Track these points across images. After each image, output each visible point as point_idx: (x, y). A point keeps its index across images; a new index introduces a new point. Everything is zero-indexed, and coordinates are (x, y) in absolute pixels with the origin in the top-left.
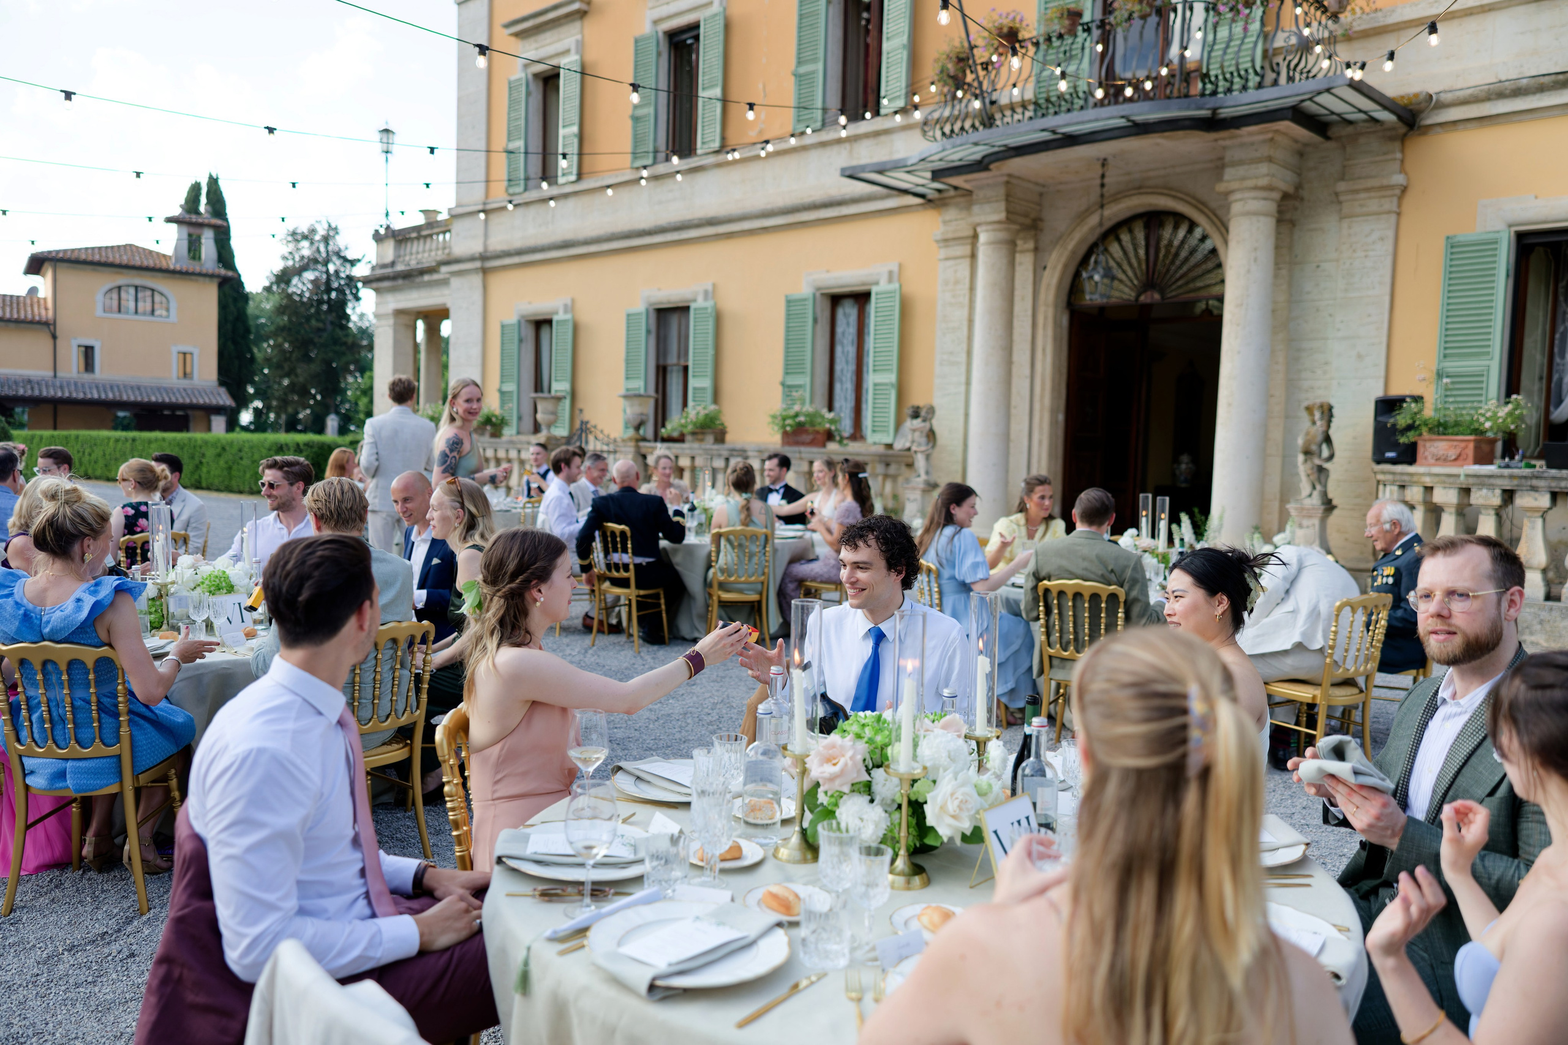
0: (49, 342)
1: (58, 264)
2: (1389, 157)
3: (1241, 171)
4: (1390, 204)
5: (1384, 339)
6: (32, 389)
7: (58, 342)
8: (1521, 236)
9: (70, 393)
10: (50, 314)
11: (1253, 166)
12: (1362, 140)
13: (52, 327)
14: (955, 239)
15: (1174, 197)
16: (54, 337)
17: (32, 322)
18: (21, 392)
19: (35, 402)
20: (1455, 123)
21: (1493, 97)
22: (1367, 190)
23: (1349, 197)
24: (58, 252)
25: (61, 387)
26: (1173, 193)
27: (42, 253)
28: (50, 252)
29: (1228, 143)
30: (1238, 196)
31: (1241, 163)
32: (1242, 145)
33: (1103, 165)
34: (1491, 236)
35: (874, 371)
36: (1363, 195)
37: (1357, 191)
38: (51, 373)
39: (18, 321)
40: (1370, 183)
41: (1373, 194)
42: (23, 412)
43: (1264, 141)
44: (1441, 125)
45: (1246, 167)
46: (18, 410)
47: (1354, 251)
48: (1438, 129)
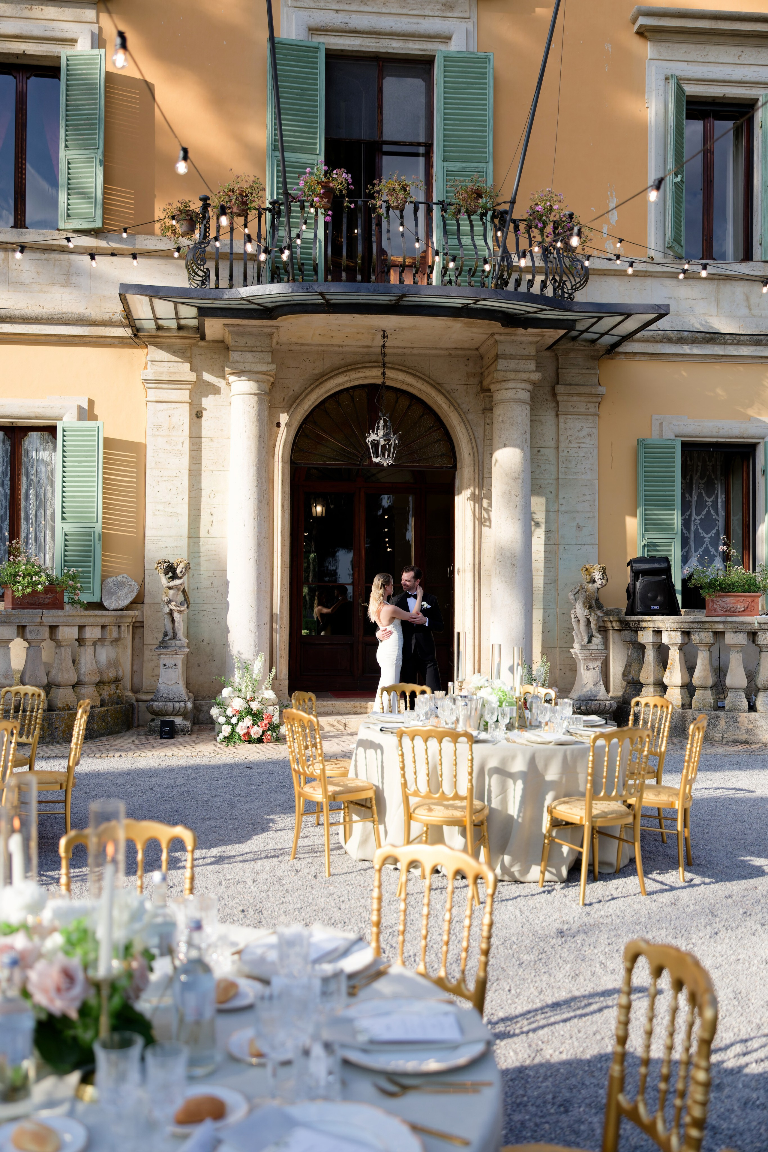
2: (593, 372)
3: (513, 364)
4: (592, 410)
5: (596, 514)
8: (685, 445)
11: (523, 362)
12: (572, 355)
14: (170, 382)
15: (414, 375)
20: (635, 354)
21: (664, 340)
22: (580, 395)
23: (565, 398)
26: (412, 372)
29: (502, 338)
30: (511, 385)
31: (512, 357)
32: (513, 342)
33: (384, 337)
34: (669, 442)
35: (63, 519)
36: (575, 398)
37: (572, 395)
40: (582, 390)
41: (582, 398)
43: (531, 343)
44: (626, 353)
45: (517, 361)
47: (570, 442)
48: (622, 357)
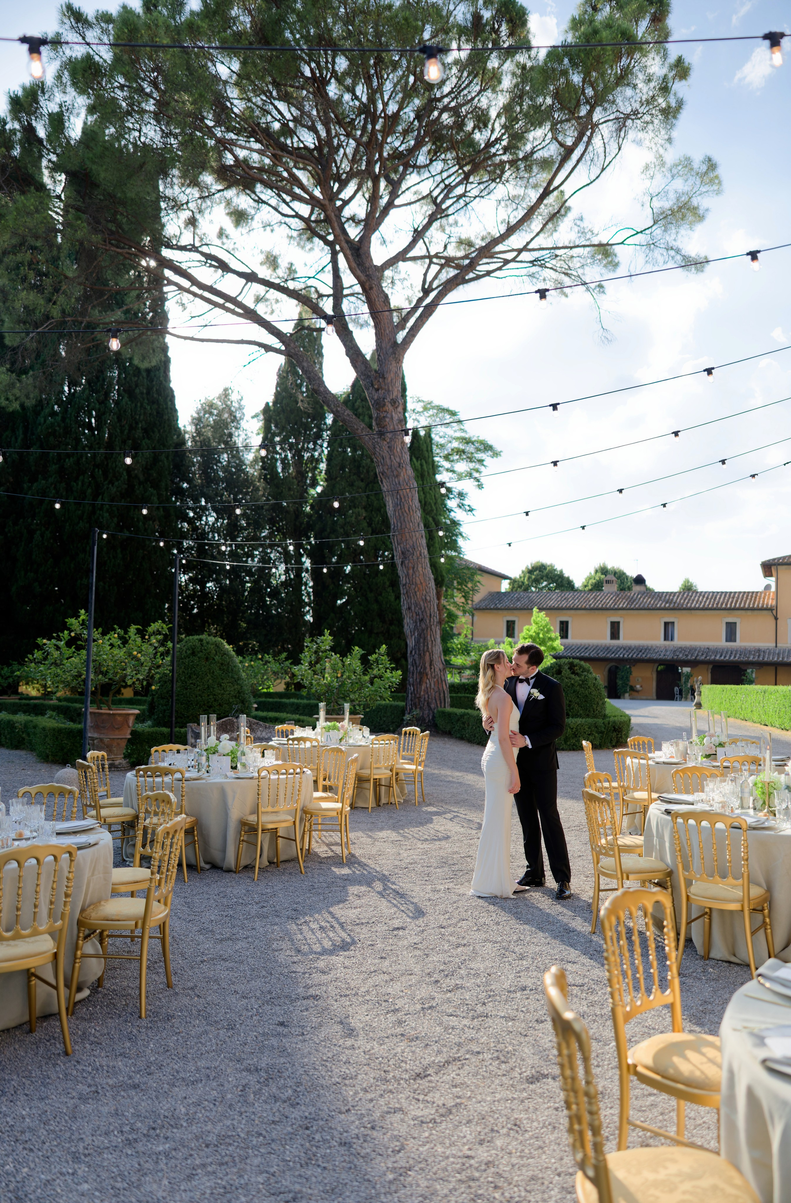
0: (774, 621)
1: (779, 567)
6: (759, 656)
7: (778, 621)
9: (783, 658)
10: (774, 603)
13: (774, 612)
16: (776, 619)
17: (762, 609)
18: (751, 658)
19: (761, 665)
24: (780, 558)
25: (779, 654)
27: (769, 561)
28: (774, 560)
38: (774, 645)
39: (753, 609)
42: (752, 672)
46: (749, 671)
